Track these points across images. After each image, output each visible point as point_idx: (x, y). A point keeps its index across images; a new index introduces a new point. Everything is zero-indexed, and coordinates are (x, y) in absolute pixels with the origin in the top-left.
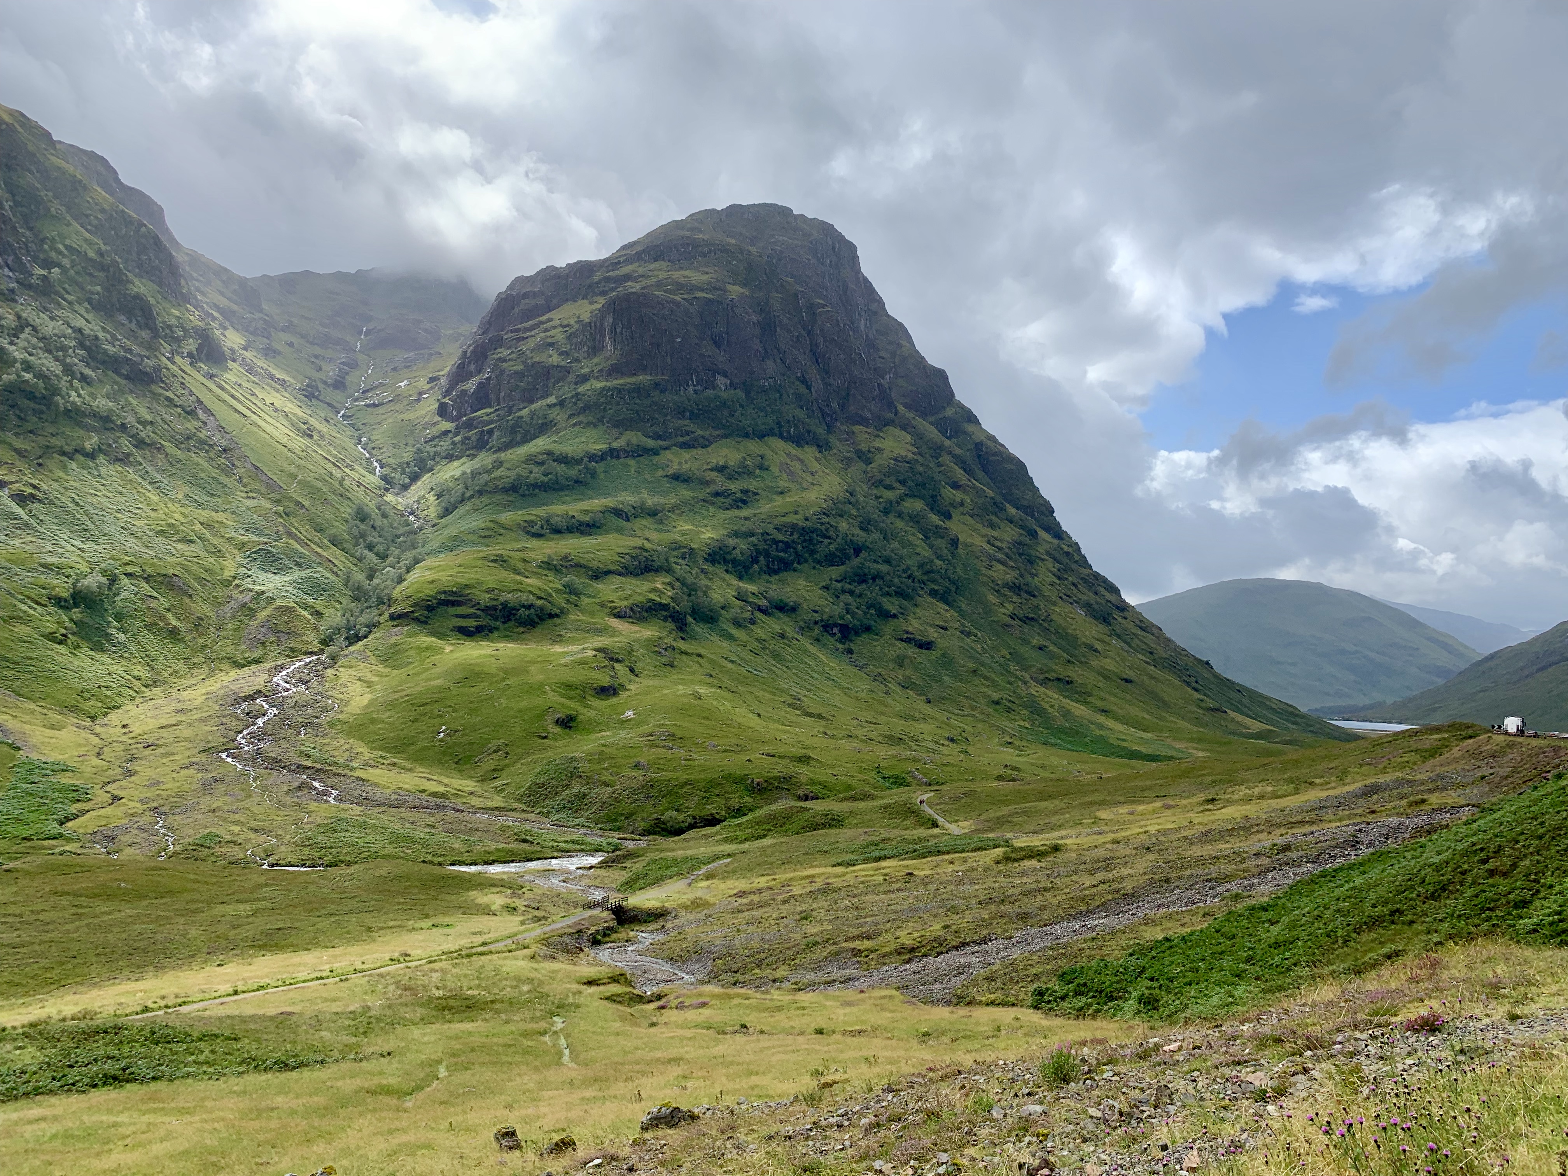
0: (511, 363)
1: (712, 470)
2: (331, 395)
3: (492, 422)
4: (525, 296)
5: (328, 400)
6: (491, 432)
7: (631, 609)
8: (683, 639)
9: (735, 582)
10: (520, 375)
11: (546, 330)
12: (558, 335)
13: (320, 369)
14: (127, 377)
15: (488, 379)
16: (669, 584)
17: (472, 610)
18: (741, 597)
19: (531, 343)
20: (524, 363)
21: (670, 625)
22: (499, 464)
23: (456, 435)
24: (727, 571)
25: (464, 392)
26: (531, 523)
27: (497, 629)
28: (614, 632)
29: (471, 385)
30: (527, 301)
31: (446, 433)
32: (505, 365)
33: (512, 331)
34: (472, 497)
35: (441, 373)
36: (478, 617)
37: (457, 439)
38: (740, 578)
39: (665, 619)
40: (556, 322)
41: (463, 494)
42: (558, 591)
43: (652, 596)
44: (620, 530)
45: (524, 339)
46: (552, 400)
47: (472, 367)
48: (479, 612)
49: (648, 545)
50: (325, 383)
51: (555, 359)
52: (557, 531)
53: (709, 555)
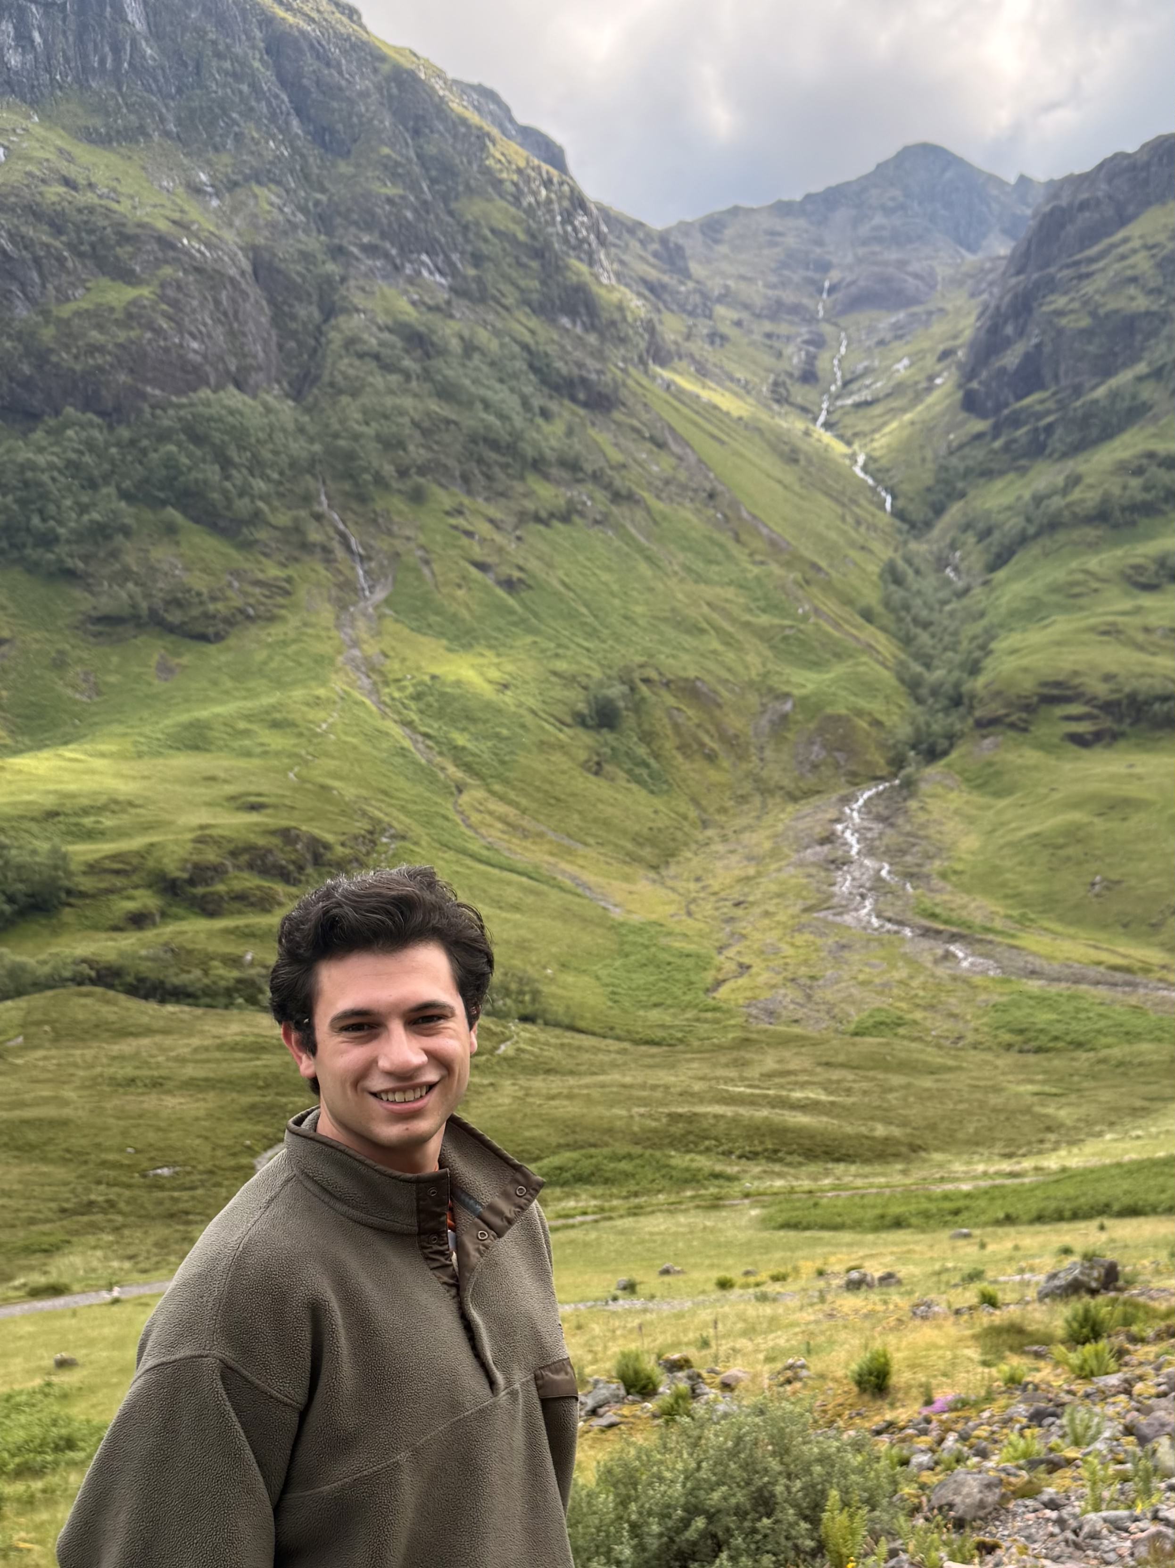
0: (1072, 317)
2: (800, 393)
3: (1048, 412)
4: (1083, 206)
5: (799, 400)
6: (1049, 429)
10: (1087, 334)
11: (1123, 257)
12: (1142, 263)
13: (779, 355)
14: (585, 405)
15: (1038, 346)
17: (1089, 710)
19: (1100, 282)
20: (1093, 314)
22: (1074, 480)
23: (995, 437)
25: (1003, 371)
26: (1138, 568)
27: (1123, 735)
29: (1011, 359)
30: (1087, 214)
31: (979, 436)
32: (1063, 321)
33: (1068, 266)
34: (1037, 535)
35: (959, 342)
36: (1098, 719)
37: (997, 444)
40: (1136, 243)
41: (1024, 531)
45: (1088, 275)
46: (1142, 368)
47: (1009, 330)
48: (1097, 711)
50: (790, 375)
51: (1142, 303)
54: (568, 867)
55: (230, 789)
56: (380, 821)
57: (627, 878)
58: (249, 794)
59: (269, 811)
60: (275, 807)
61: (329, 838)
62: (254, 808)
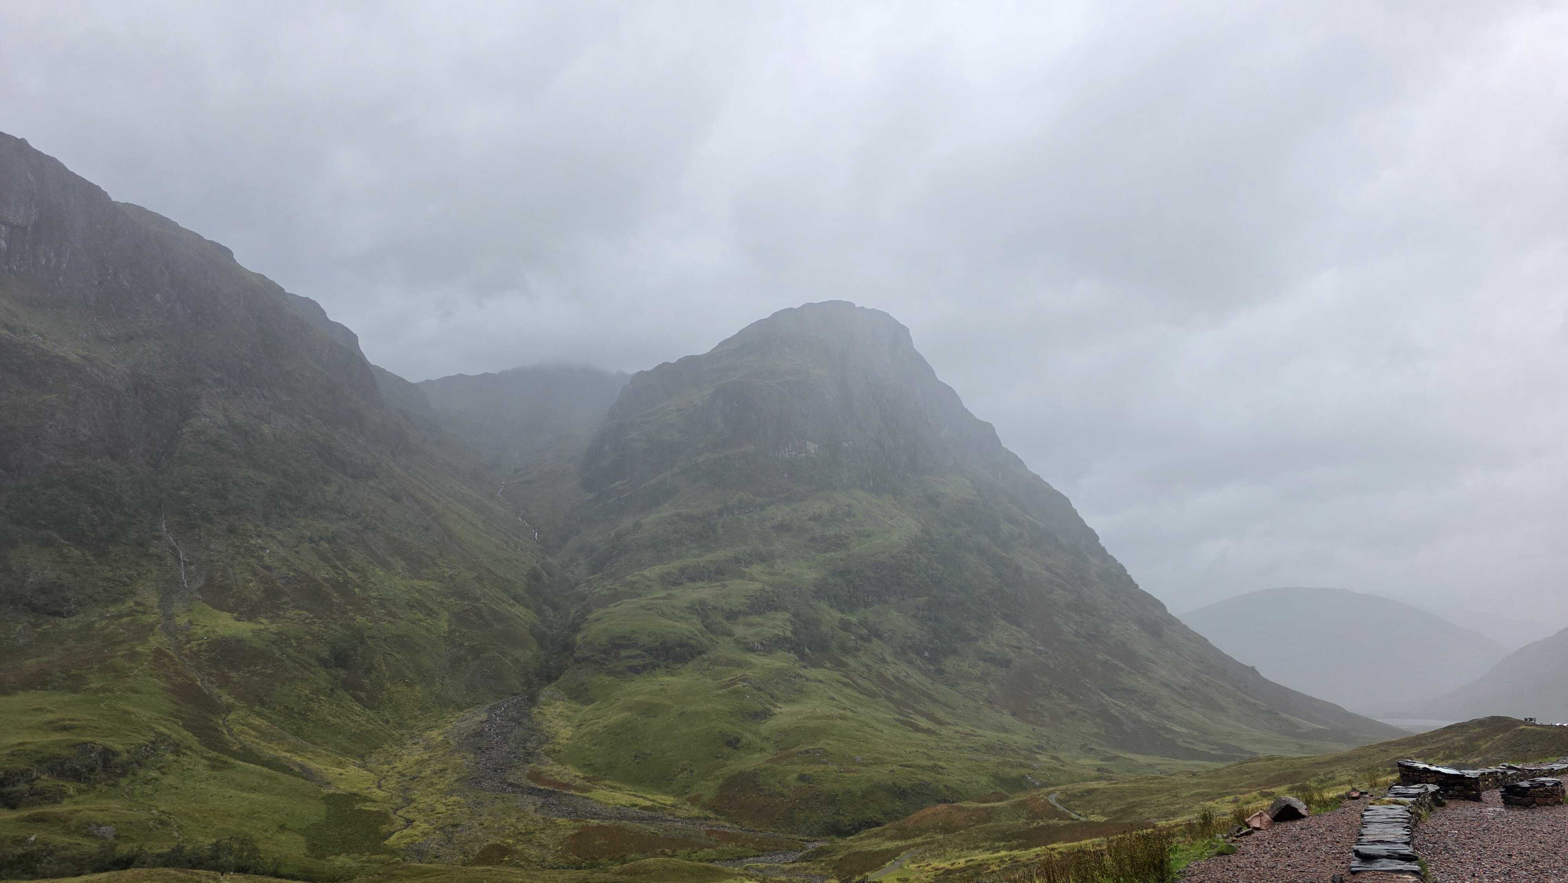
0: (640, 442)
1: (810, 519)
3: (626, 491)
4: (647, 388)
5: (489, 479)
6: (625, 500)
7: (762, 644)
8: (805, 667)
9: (840, 615)
10: (647, 452)
14: (352, 477)
15: (621, 456)
16: (788, 619)
17: (639, 652)
18: (845, 626)
20: (651, 442)
21: (792, 655)
22: (639, 527)
23: (597, 503)
24: (831, 606)
25: (602, 469)
26: (671, 575)
27: (659, 666)
28: (750, 665)
29: (606, 462)
30: (648, 392)
31: (589, 502)
32: (634, 445)
35: (581, 452)
36: (643, 657)
37: (599, 507)
38: (842, 612)
39: (789, 651)
42: (700, 631)
43: (776, 632)
44: (742, 576)
46: (675, 470)
47: (606, 447)
48: (644, 654)
49: (767, 588)
51: (676, 437)
52: (692, 579)
53: (814, 592)
54: (298, 759)
55: (50, 717)
56: (162, 734)
57: (340, 764)
58: (64, 720)
59: (77, 731)
60: (83, 728)
61: (118, 747)
62: (65, 729)
